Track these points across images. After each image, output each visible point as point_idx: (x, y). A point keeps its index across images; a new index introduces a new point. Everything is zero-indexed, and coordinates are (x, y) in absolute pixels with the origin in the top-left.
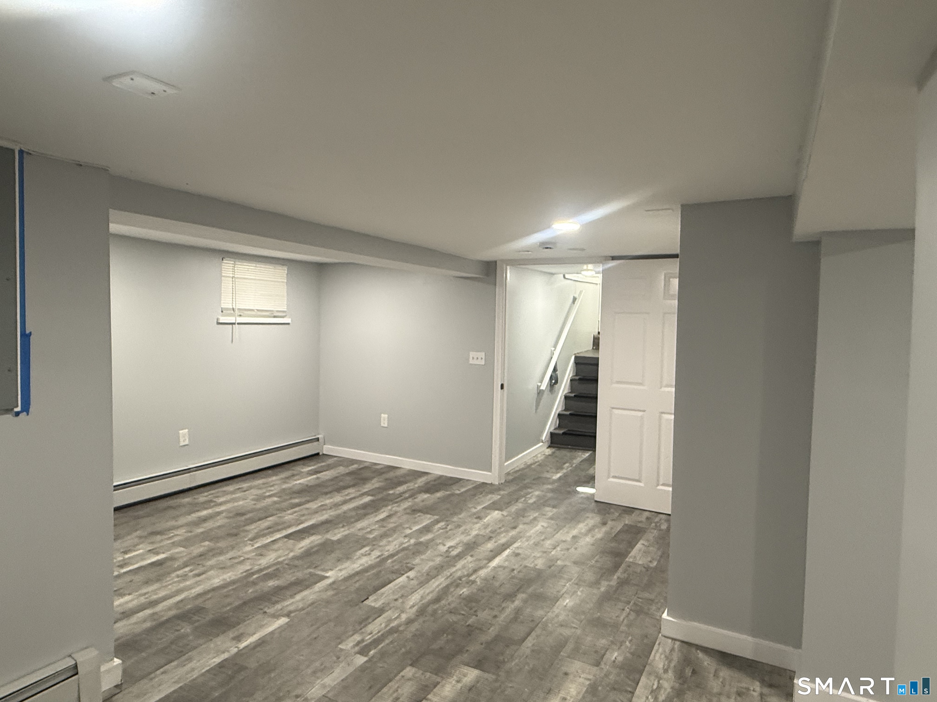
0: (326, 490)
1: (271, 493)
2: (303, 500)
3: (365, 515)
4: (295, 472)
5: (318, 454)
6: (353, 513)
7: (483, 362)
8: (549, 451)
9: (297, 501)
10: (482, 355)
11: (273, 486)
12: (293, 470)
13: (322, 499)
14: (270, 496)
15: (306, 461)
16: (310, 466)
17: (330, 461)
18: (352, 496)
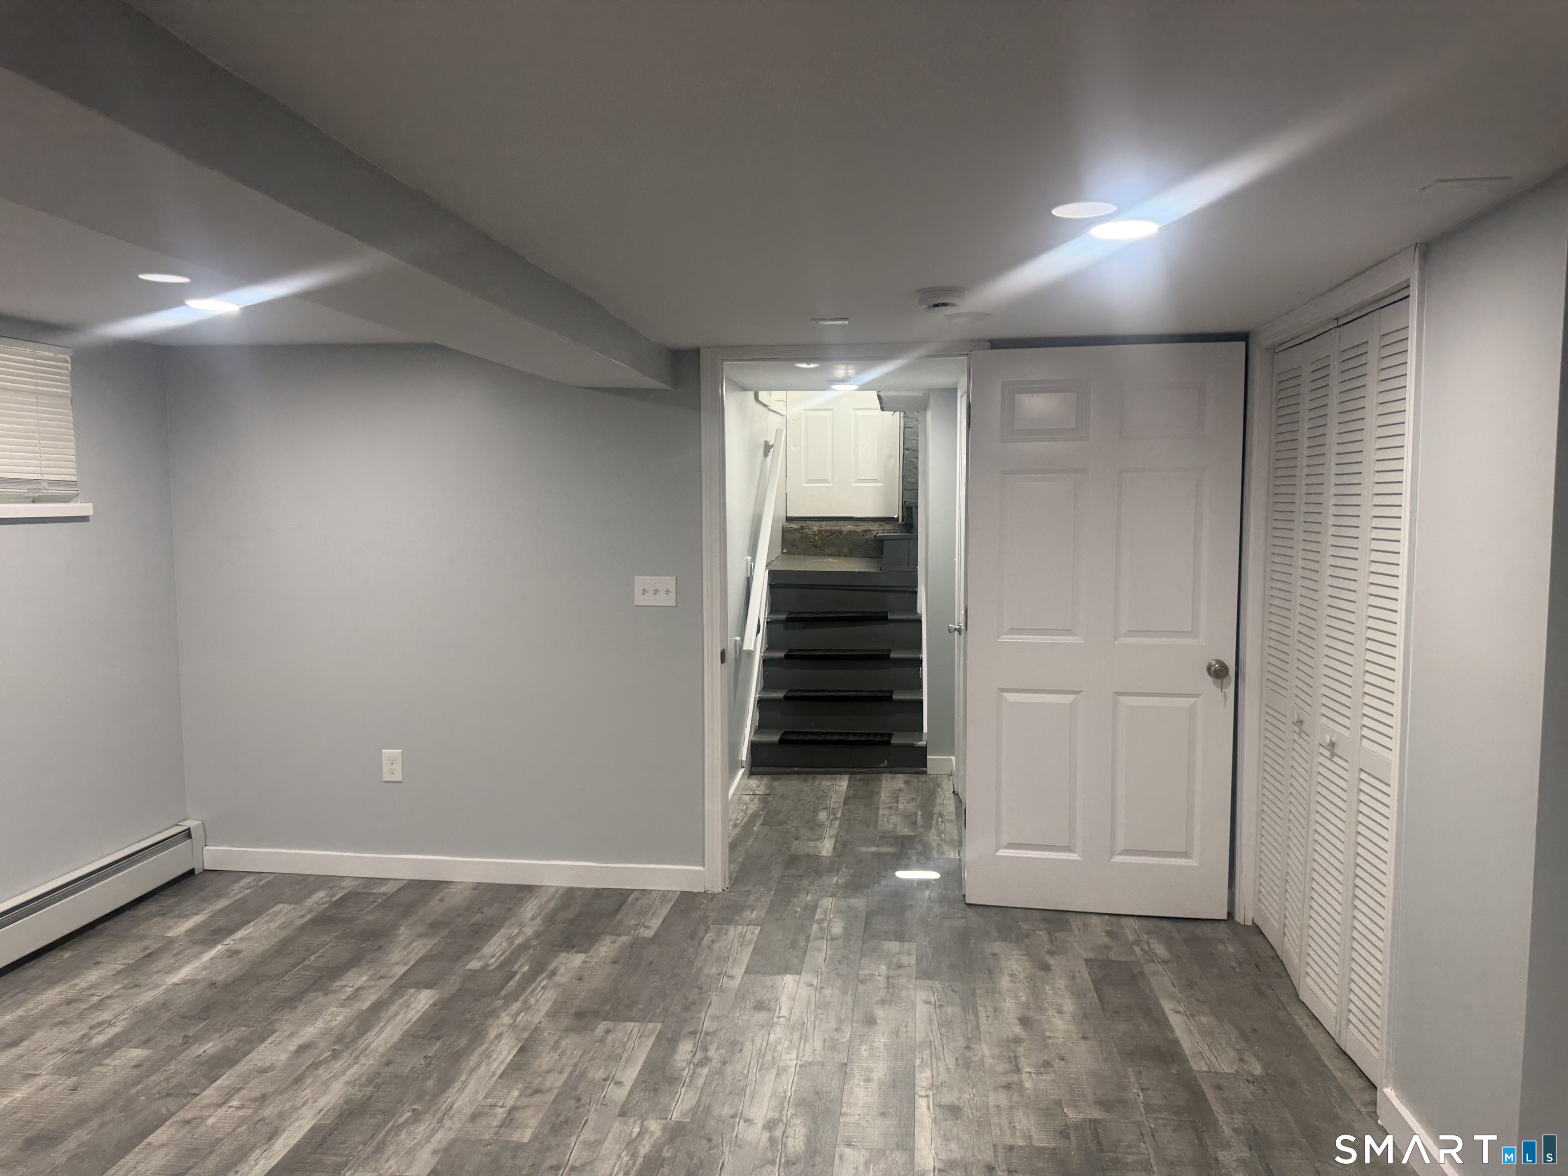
0: (282, 992)
1: (111, 1032)
2: (231, 1038)
3: (457, 1057)
4: (153, 945)
5: (191, 872)
6: (416, 1061)
7: (670, 601)
8: (758, 785)
9: (210, 1047)
10: (669, 582)
11: (100, 1005)
12: (142, 938)
13: (289, 1028)
14: (111, 1047)
15: (167, 901)
16: (187, 917)
17: (238, 891)
18: (371, 997)
